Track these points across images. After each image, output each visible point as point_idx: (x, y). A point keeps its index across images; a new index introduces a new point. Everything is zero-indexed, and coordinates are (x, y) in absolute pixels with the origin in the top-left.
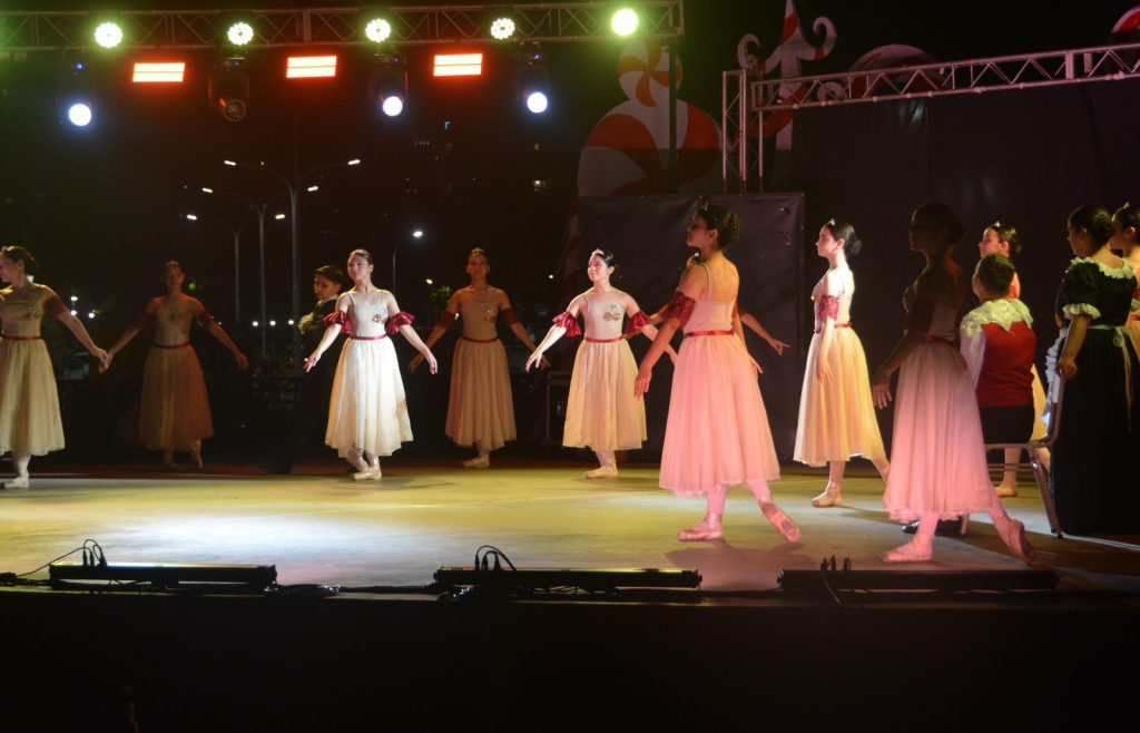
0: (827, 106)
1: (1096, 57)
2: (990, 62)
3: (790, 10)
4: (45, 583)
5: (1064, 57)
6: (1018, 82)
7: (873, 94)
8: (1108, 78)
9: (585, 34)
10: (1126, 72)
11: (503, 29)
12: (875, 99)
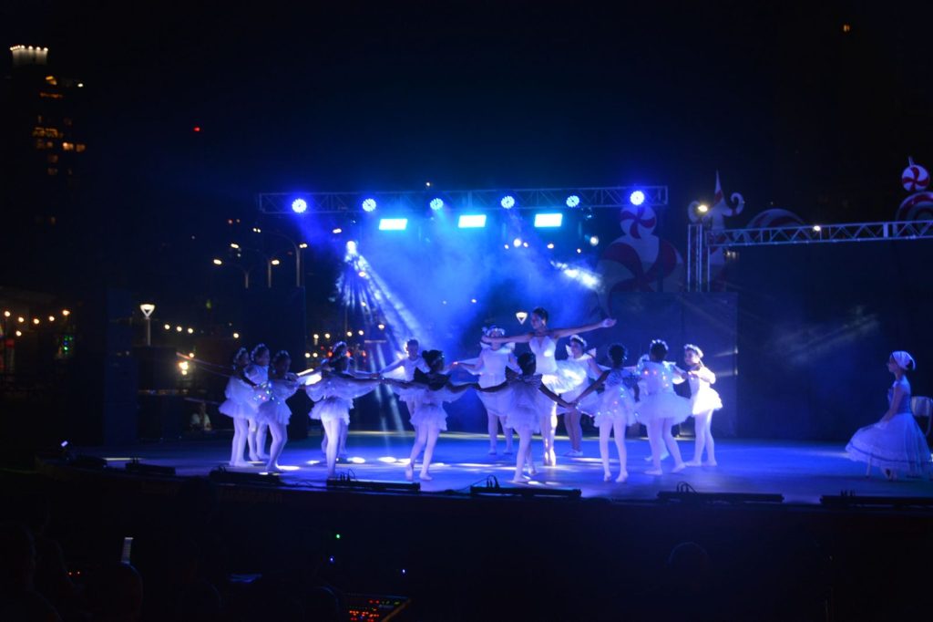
0: (749, 246)
1: (900, 227)
2: (841, 226)
3: (718, 188)
4: (468, 495)
5: (882, 226)
6: (857, 237)
7: (774, 240)
8: (907, 238)
9: (616, 204)
10: (917, 235)
11: (572, 201)
12: (776, 243)
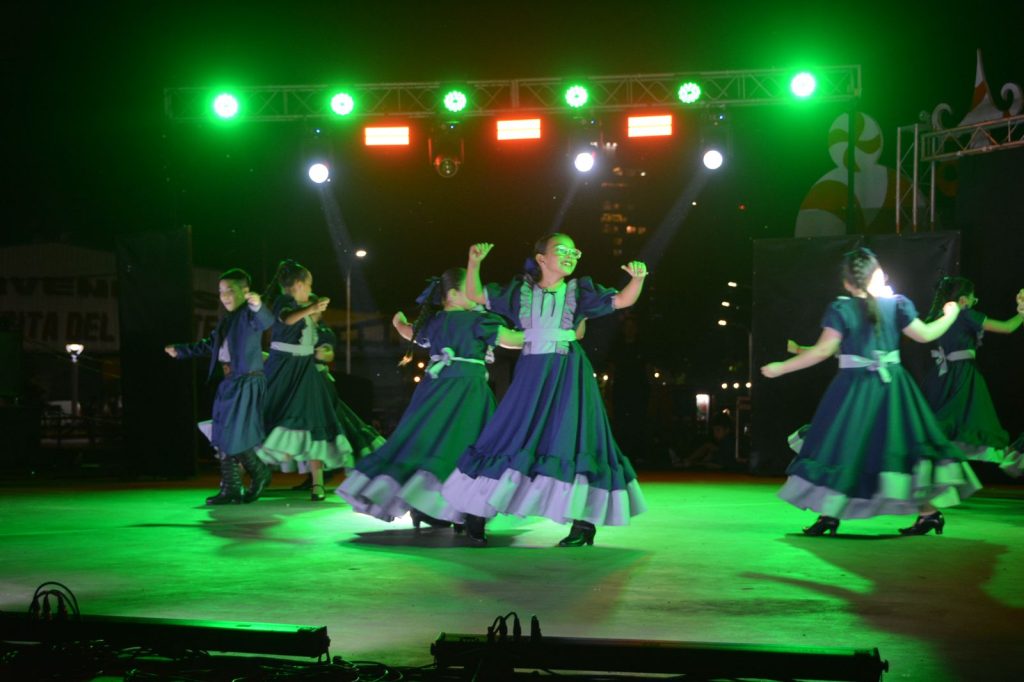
3: (980, 78)
9: (768, 97)
11: (689, 93)
